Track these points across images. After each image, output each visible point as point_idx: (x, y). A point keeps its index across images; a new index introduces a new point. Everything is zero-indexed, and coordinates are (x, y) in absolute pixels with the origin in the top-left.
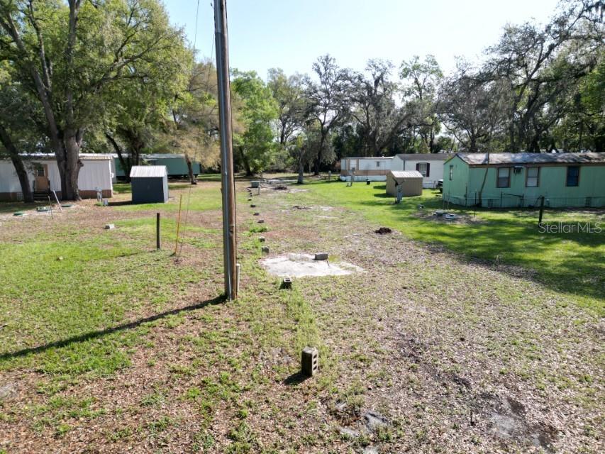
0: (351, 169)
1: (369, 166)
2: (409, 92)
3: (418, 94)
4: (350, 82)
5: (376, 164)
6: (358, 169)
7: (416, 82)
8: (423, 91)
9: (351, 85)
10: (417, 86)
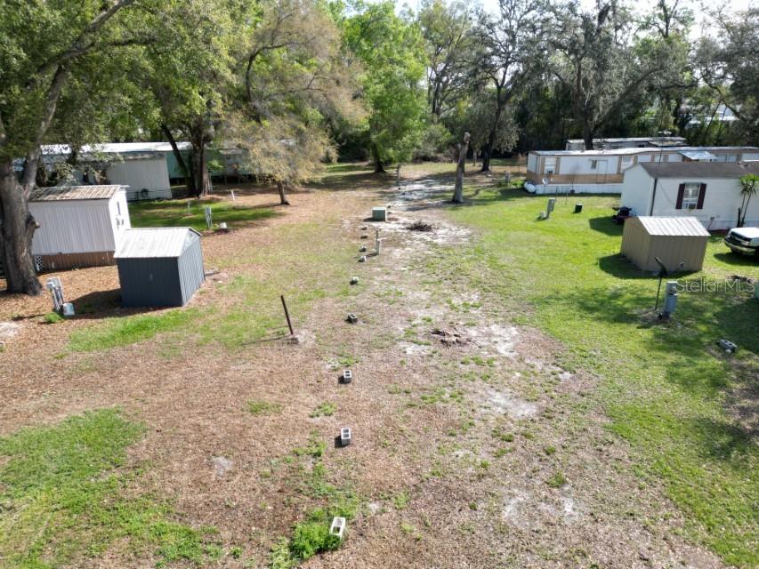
0: (545, 172)
1: (577, 167)
2: (647, 24)
3: (663, 26)
4: (552, 14)
5: (590, 164)
6: (557, 173)
7: (662, 5)
8: (672, 21)
9: (554, 21)
10: (662, 11)
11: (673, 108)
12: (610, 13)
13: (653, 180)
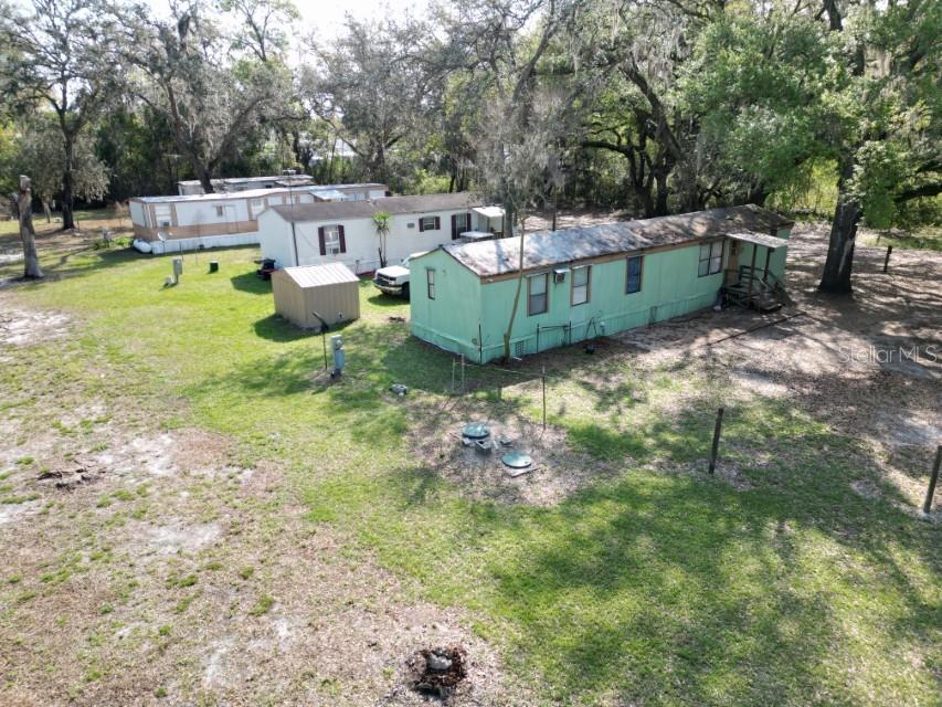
0: (159, 225)
1: (199, 216)
2: (240, 42)
3: (258, 47)
4: (114, 17)
5: (215, 211)
6: (175, 225)
7: (250, 22)
8: (266, 42)
9: (119, 27)
10: (252, 29)
11: (292, 143)
12: (192, 25)
13: (289, 225)
